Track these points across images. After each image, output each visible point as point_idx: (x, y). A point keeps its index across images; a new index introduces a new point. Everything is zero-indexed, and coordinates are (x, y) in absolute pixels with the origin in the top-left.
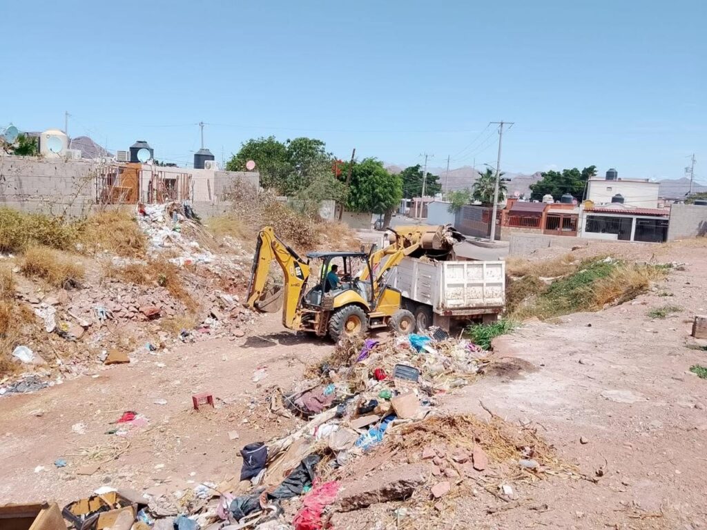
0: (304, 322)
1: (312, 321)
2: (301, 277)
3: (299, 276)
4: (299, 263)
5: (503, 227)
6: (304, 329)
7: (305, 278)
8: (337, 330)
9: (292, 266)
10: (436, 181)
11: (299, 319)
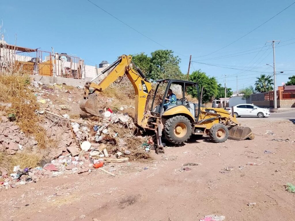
0: (149, 123)
1: (154, 123)
2: (146, 91)
3: (145, 91)
4: (145, 82)
5: (281, 100)
6: (148, 127)
7: (149, 92)
8: (168, 130)
9: (141, 84)
10: (230, 91)
11: (146, 120)
